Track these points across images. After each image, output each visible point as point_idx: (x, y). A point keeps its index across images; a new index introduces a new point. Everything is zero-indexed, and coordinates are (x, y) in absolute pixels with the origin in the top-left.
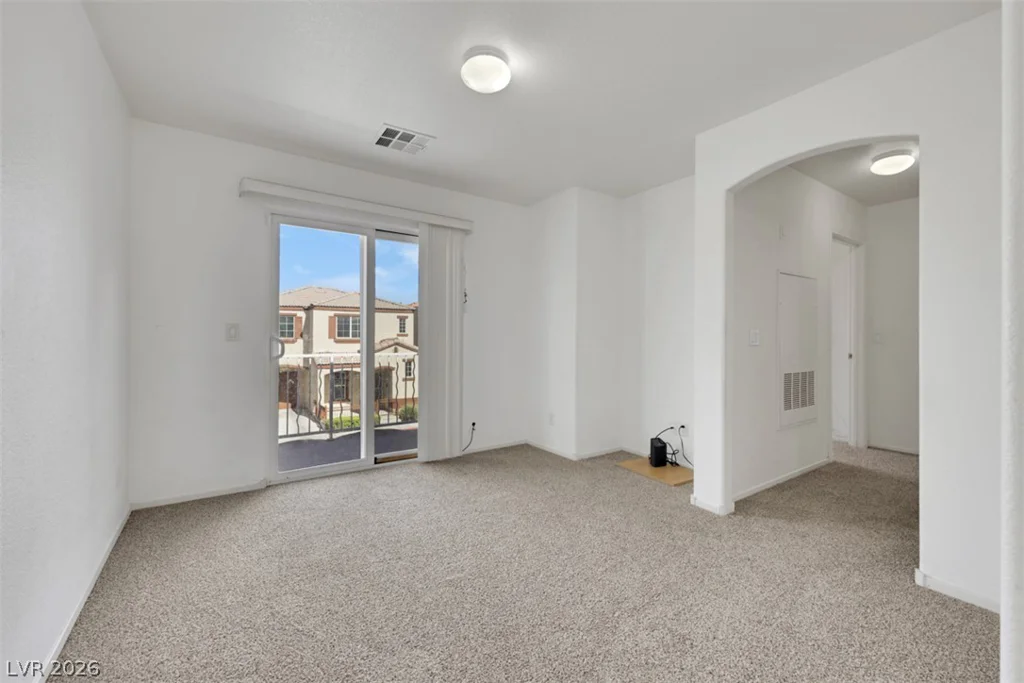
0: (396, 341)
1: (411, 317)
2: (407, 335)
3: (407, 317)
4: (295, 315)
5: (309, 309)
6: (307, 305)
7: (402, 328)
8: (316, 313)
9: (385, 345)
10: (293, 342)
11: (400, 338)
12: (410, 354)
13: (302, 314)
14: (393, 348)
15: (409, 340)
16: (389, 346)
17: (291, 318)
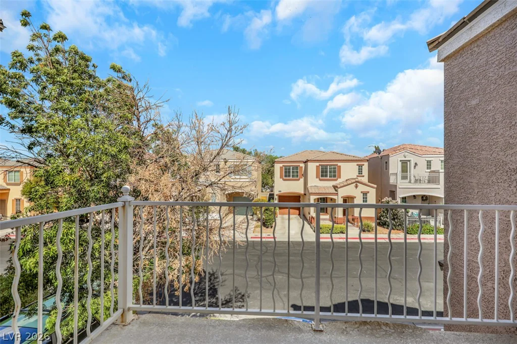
0: (357, 180)
1: (366, 164)
2: (363, 176)
3: (363, 165)
4: (299, 166)
5: (306, 162)
6: (305, 160)
7: (360, 171)
8: (309, 164)
9: (349, 182)
10: (299, 180)
11: (359, 178)
12: (366, 189)
13: (302, 165)
14: (355, 184)
15: (365, 179)
16: (352, 183)
17: (297, 167)
